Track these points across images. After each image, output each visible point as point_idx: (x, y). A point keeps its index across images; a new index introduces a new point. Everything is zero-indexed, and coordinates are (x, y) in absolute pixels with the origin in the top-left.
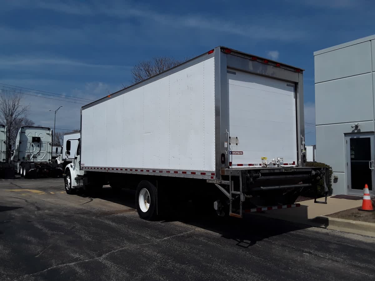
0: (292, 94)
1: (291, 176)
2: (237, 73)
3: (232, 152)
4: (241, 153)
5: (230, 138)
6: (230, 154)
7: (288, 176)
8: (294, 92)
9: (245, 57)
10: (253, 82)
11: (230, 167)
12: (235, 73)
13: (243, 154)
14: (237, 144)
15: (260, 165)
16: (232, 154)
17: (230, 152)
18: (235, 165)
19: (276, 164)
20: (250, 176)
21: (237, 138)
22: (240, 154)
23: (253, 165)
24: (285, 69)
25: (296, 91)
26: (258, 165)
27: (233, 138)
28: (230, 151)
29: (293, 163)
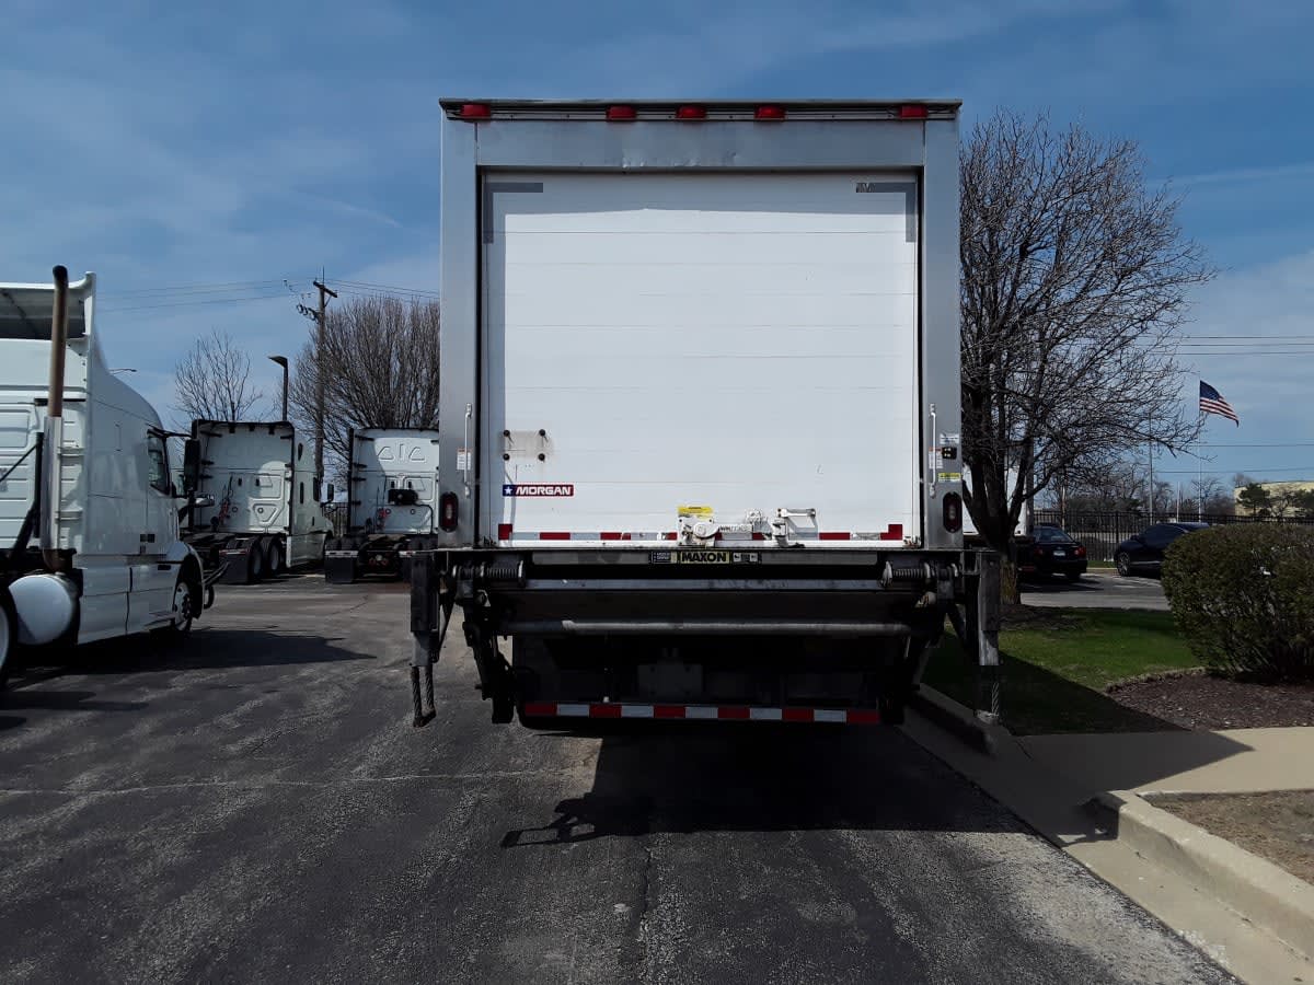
0: (899, 222)
2: (549, 183)
3: (514, 488)
4: (562, 490)
5: (506, 433)
6: (504, 494)
8: (909, 211)
10: (642, 208)
12: (538, 188)
13: (572, 494)
14: (542, 457)
15: (672, 536)
16: (513, 494)
17: (505, 487)
18: (526, 536)
19: (770, 535)
20: (463, 577)
21: (542, 433)
22: (558, 494)
23: (628, 537)
25: (916, 205)
26: (659, 536)
27: (526, 436)
28: (507, 483)
29: (886, 530)
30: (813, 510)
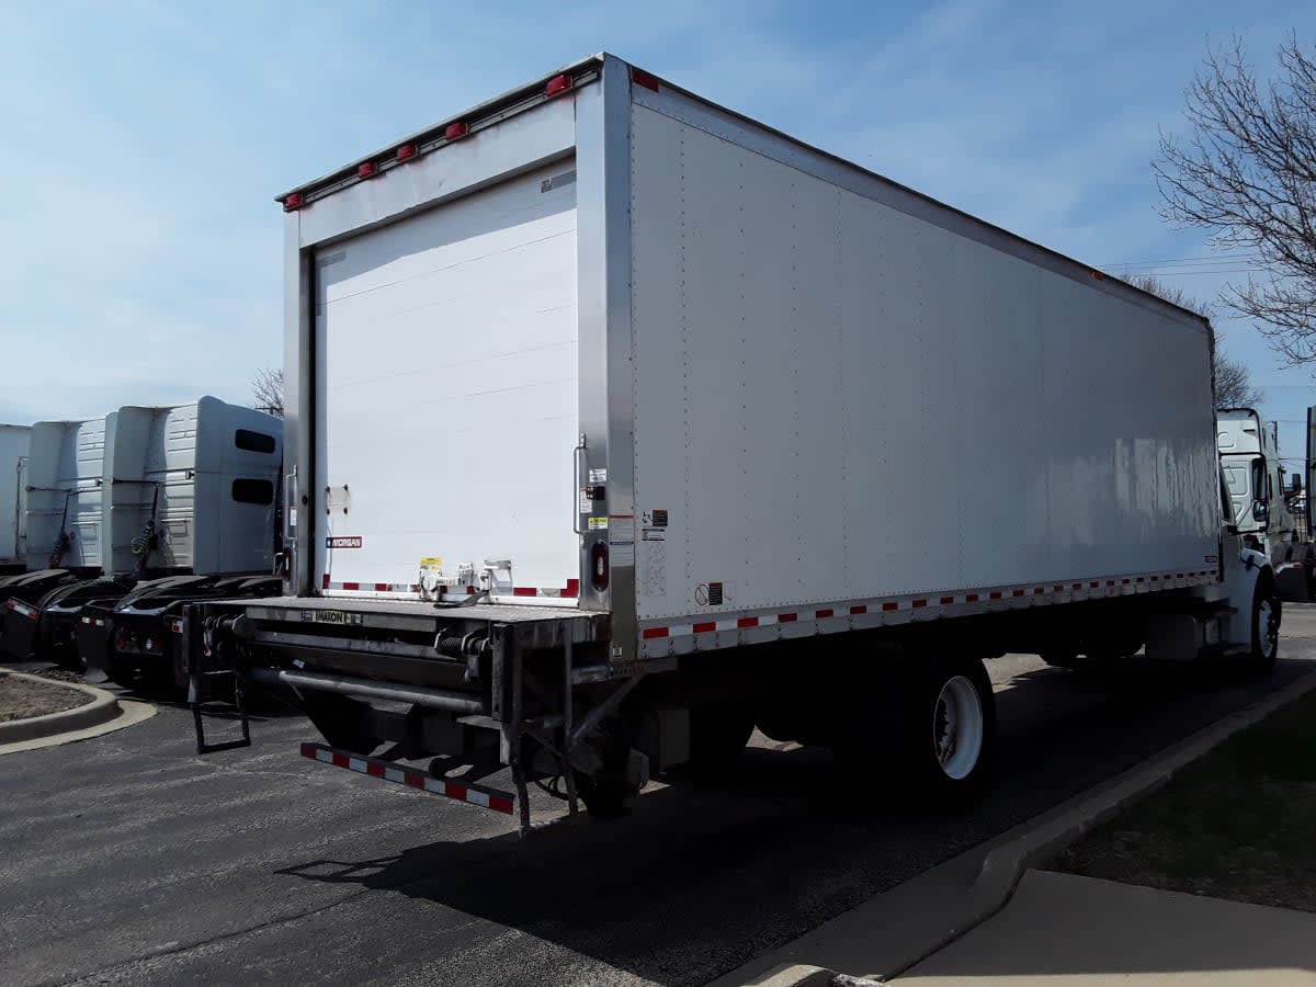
1: (340, 643)
2: (349, 250)
3: (331, 539)
4: (356, 542)
5: (328, 490)
6: (327, 546)
7: (357, 645)
9: (345, 185)
11: (324, 592)
12: (341, 258)
13: (360, 546)
14: (346, 511)
16: (331, 547)
17: (327, 540)
18: (336, 586)
21: (346, 488)
22: (353, 547)
23: (390, 588)
24: (497, 124)
26: (409, 588)
27: (338, 491)
28: (328, 536)
29: (565, 587)
30: (509, 562)
